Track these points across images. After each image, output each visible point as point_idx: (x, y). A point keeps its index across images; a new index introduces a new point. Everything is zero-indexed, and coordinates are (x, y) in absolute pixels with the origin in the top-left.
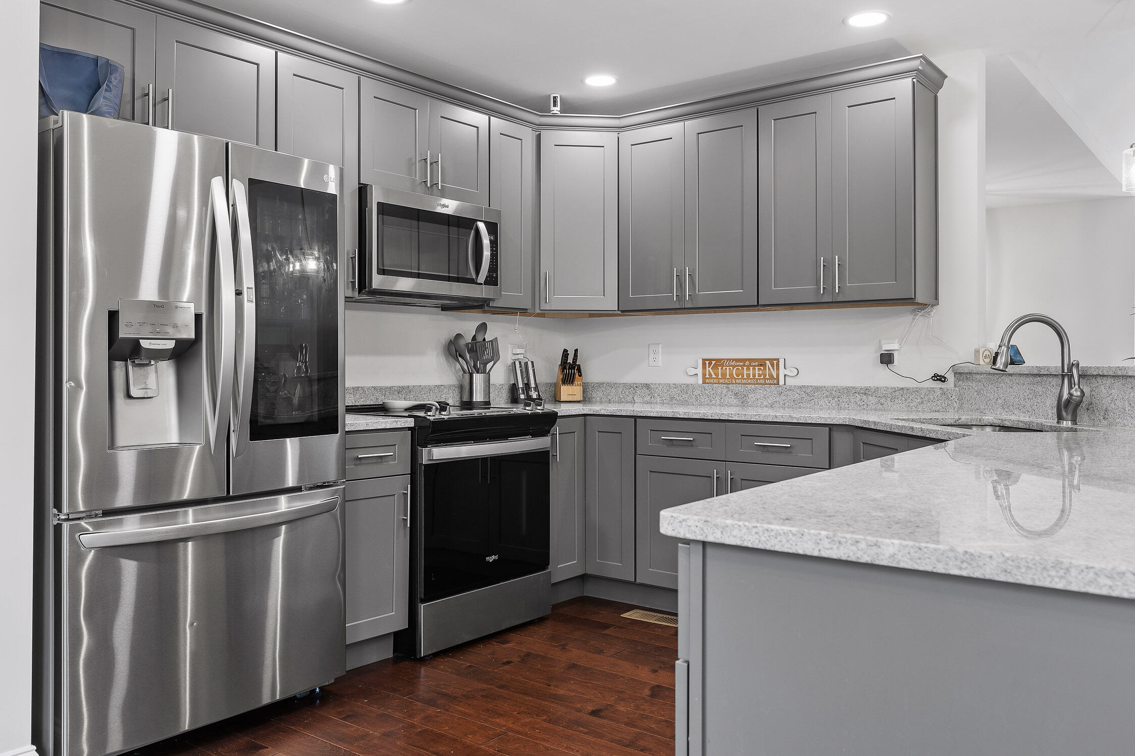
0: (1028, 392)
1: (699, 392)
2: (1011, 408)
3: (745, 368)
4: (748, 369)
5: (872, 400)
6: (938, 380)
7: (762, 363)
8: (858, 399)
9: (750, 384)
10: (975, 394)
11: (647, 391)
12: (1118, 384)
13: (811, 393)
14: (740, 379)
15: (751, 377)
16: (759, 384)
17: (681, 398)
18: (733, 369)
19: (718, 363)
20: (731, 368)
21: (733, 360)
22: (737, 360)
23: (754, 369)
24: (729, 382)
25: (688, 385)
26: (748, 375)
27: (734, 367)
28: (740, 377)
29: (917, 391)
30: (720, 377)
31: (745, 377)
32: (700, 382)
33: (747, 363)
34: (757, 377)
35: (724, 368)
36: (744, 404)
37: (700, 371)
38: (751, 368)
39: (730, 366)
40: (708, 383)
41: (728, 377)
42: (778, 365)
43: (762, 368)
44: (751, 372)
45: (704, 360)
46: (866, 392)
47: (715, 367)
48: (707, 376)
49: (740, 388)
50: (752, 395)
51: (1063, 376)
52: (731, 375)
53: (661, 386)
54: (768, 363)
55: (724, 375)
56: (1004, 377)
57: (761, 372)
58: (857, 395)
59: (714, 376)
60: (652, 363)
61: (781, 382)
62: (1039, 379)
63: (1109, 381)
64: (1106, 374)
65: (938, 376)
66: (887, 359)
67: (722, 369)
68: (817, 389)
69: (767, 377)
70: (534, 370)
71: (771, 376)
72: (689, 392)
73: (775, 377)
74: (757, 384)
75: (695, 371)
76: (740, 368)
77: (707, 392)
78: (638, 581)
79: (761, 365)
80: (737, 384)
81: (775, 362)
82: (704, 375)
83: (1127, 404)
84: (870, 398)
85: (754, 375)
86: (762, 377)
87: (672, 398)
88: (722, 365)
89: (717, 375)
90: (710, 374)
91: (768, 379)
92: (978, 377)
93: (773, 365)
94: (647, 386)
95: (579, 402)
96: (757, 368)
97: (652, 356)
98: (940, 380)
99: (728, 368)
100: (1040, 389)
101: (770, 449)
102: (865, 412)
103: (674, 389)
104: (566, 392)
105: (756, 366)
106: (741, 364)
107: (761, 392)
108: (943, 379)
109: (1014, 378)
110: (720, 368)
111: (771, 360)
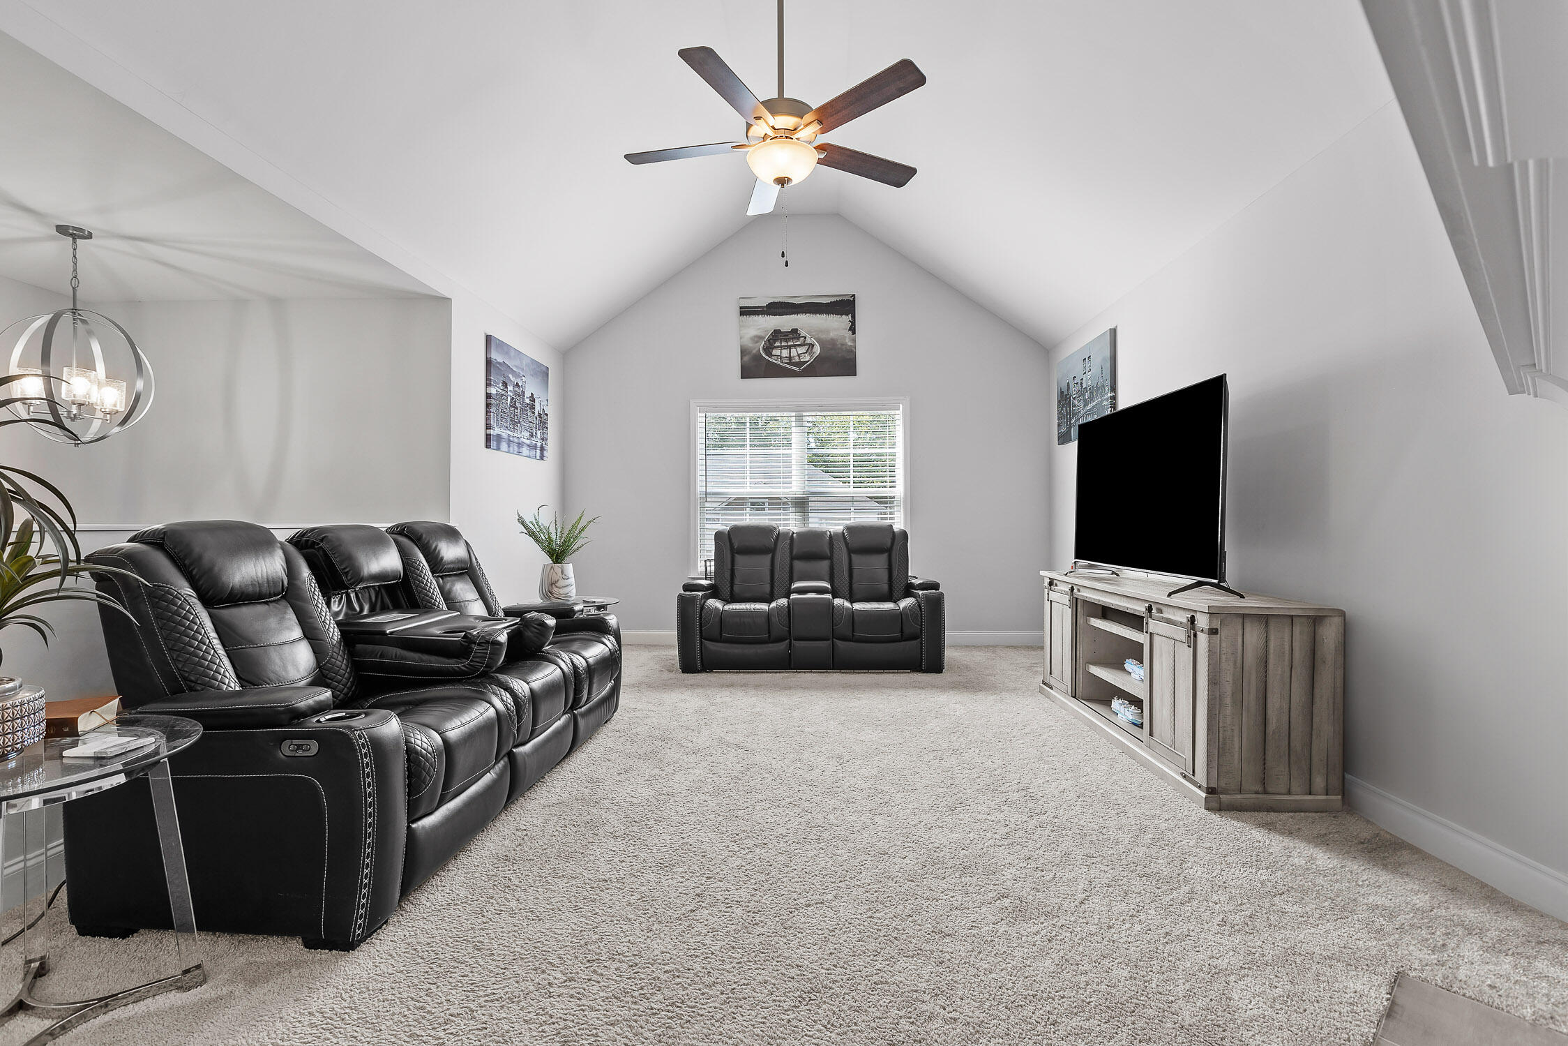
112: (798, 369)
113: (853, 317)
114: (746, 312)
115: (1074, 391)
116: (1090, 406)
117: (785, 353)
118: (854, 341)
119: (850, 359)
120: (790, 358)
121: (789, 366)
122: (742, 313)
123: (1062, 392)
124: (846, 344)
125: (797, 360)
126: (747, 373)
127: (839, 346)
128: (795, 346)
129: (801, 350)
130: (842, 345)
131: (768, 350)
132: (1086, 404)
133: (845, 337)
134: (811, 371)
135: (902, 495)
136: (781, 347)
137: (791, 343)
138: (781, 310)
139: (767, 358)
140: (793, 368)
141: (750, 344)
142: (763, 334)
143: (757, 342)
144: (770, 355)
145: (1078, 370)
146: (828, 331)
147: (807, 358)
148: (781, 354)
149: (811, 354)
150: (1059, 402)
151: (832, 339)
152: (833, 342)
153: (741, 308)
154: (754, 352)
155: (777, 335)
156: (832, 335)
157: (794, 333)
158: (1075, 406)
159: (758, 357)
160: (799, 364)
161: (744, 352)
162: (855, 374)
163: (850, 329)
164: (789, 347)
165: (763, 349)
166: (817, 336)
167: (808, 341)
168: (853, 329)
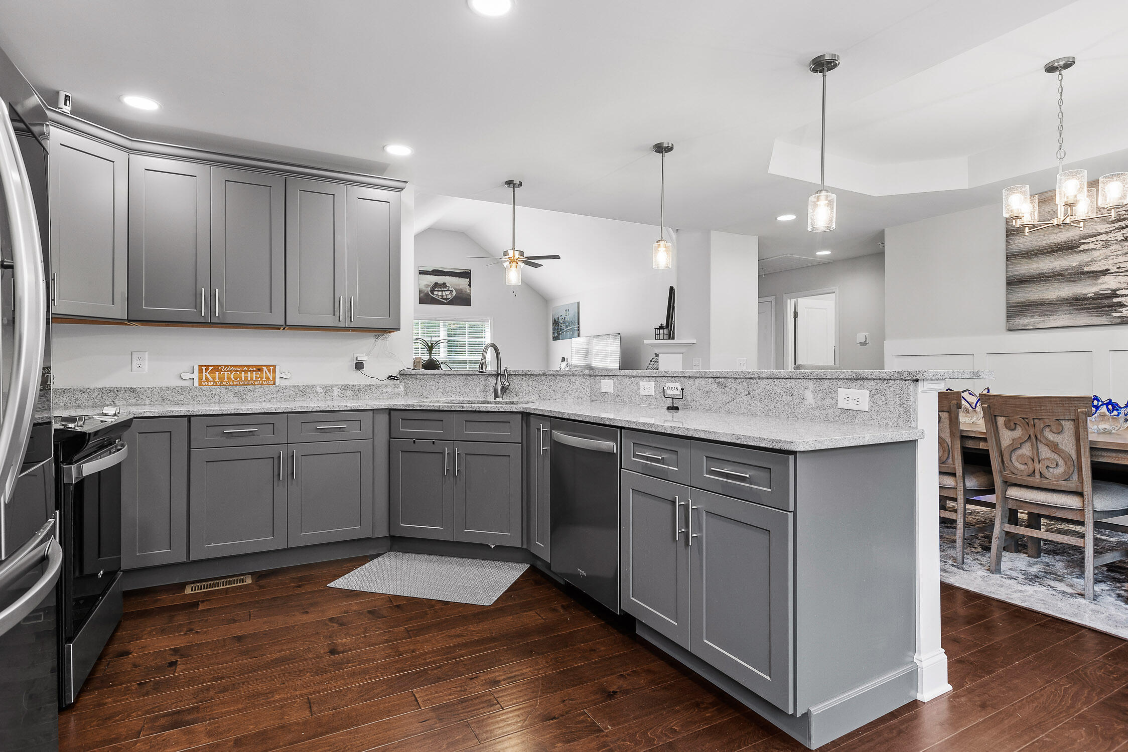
0: (463, 384)
1: (195, 393)
3: (243, 373)
4: (246, 373)
5: (350, 393)
6: (391, 379)
7: (259, 369)
8: (339, 393)
9: (250, 385)
10: (419, 387)
11: (132, 394)
12: (525, 379)
13: (305, 390)
14: (238, 381)
15: (249, 379)
16: (256, 385)
17: (176, 399)
18: (231, 373)
19: (216, 369)
20: (230, 373)
21: (231, 366)
22: (235, 366)
23: (252, 373)
24: (228, 384)
25: (183, 388)
26: (246, 379)
27: (232, 372)
28: (238, 379)
29: (380, 386)
30: (217, 380)
31: (243, 379)
32: (196, 384)
33: (245, 369)
34: (254, 379)
35: (222, 373)
36: (243, 399)
37: (196, 376)
38: (249, 373)
39: (228, 371)
40: (204, 385)
41: (226, 380)
42: (274, 370)
43: (259, 373)
44: (249, 376)
45: (200, 367)
46: (345, 388)
47: (213, 372)
48: (204, 379)
49: (239, 389)
50: (252, 393)
51: (498, 375)
52: (229, 378)
53: (151, 389)
54: (265, 369)
55: (221, 379)
57: (258, 376)
58: (339, 390)
59: (211, 379)
60: (135, 368)
61: (277, 383)
63: (520, 377)
64: (520, 373)
65: (392, 376)
66: (359, 366)
67: (220, 373)
68: (308, 387)
69: (264, 379)
71: (268, 379)
72: (184, 394)
73: (271, 379)
74: (254, 385)
75: (190, 376)
76: (238, 373)
77: (205, 393)
78: (192, 559)
79: (259, 370)
80: (235, 385)
81: (272, 368)
82: (200, 379)
83: (530, 388)
84: (348, 392)
85: (252, 378)
86: (259, 379)
87: (164, 400)
88: (220, 371)
89: (214, 378)
90: (207, 378)
91: (264, 381)
92: (419, 377)
93: (269, 370)
94: (133, 390)
96: (254, 373)
97: (135, 362)
98: (394, 379)
99: (226, 373)
100: (472, 383)
101: (327, 431)
102: (345, 401)
103: (168, 392)
105: (254, 371)
106: (239, 369)
107: (260, 391)
108: (397, 378)
109: (452, 377)
110: (217, 373)
111: (268, 367)
112: (445, 301)
113: (470, 280)
114: (422, 273)
115: (561, 321)
116: (569, 328)
117: (440, 293)
118: (470, 290)
119: (468, 299)
120: (442, 296)
121: (442, 300)
122: (420, 273)
123: (555, 320)
124: (467, 292)
125: (445, 297)
126: (422, 301)
127: (464, 292)
128: (444, 291)
129: (447, 293)
131: (432, 291)
132: (567, 327)
133: (466, 288)
134: (451, 302)
136: (438, 291)
137: (442, 289)
138: (439, 274)
141: (423, 288)
142: (430, 284)
143: (427, 287)
144: (433, 294)
145: (563, 313)
146: (459, 285)
147: (449, 297)
148: (438, 294)
149: (452, 295)
150: (553, 324)
151: (461, 289)
152: (461, 290)
153: (419, 271)
154: (426, 292)
155: (436, 285)
156: (461, 287)
157: (444, 285)
158: (561, 327)
159: (427, 294)
160: (446, 299)
161: (420, 292)
162: (470, 305)
163: (469, 285)
164: (442, 291)
165: (430, 291)
166: (454, 287)
167: (450, 289)
168: (470, 285)
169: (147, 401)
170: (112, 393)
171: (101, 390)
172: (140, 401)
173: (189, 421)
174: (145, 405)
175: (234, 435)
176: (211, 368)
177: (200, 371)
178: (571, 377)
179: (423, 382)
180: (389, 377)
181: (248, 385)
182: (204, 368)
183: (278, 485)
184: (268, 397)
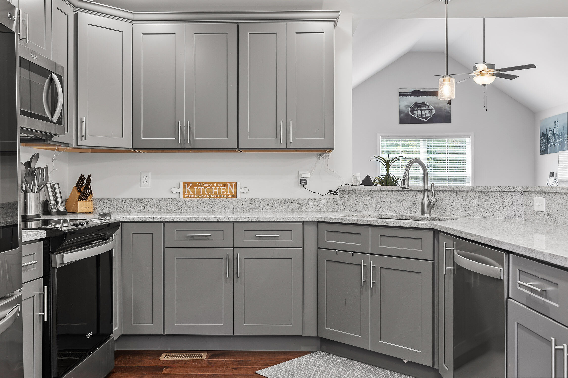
0: (393, 200)
1: (181, 204)
2: (381, 208)
3: (213, 188)
4: (215, 188)
5: (295, 206)
6: (331, 194)
7: (225, 185)
8: (287, 206)
9: (218, 198)
10: (355, 201)
11: (140, 204)
12: (453, 195)
13: (258, 203)
14: (210, 195)
15: (218, 193)
16: (223, 198)
17: (168, 208)
18: (205, 188)
19: (195, 185)
20: (204, 188)
21: (205, 183)
22: (207, 183)
23: (219, 189)
24: (203, 197)
25: (172, 200)
26: (216, 193)
27: (205, 187)
28: (210, 193)
29: (321, 200)
30: (195, 193)
31: (213, 193)
32: (181, 197)
33: (215, 185)
34: (221, 193)
35: (199, 188)
36: (213, 210)
37: (181, 190)
38: (218, 188)
39: (203, 186)
40: (186, 198)
41: (201, 193)
42: (236, 186)
43: (225, 188)
44: (218, 190)
45: (184, 183)
46: (292, 201)
47: (192, 187)
48: (186, 193)
49: (210, 201)
50: (219, 205)
51: (425, 191)
52: (203, 192)
53: (152, 200)
54: (229, 184)
55: (198, 193)
56: (376, 192)
57: (224, 190)
58: (286, 203)
59: (191, 193)
60: (143, 185)
61: (238, 197)
62: (401, 193)
63: (448, 194)
64: (448, 190)
65: (332, 191)
66: (303, 182)
67: (197, 188)
68: (262, 200)
69: (229, 193)
70: (60, 190)
71: (231, 193)
72: (173, 204)
73: (234, 193)
74: (221, 198)
75: (177, 190)
76: (210, 188)
77: (187, 204)
78: (167, 333)
79: (225, 186)
80: (208, 198)
81: (234, 184)
82: (184, 192)
83: (459, 205)
84: (294, 205)
85: (220, 192)
86: (225, 193)
87: (160, 209)
88: (197, 186)
89: (193, 192)
90: (188, 192)
91: (229, 195)
92: (357, 192)
93: (232, 186)
94: (141, 201)
95: (90, 212)
96: (221, 188)
97: (143, 180)
98: (333, 194)
99: (201, 188)
100: (401, 198)
101: (264, 238)
102: (291, 213)
103: (163, 202)
104: (82, 205)
105: (221, 186)
106: (211, 185)
107: (225, 202)
108: (336, 194)
109: (383, 193)
110: (195, 188)
111: (231, 183)
112: (425, 120)
114: (402, 94)
115: (549, 133)
116: (558, 141)
117: (419, 113)
118: (450, 108)
119: (448, 116)
120: (422, 115)
121: (421, 119)
122: (400, 95)
123: (543, 133)
124: (446, 109)
125: (425, 116)
126: (402, 121)
127: (443, 110)
128: (424, 110)
129: (427, 112)
130: (445, 109)
131: (412, 111)
132: (556, 139)
133: (446, 106)
134: (431, 121)
135: (470, 175)
136: (418, 110)
137: (422, 109)
138: (418, 94)
139: (412, 115)
140: (423, 119)
141: (403, 108)
142: (410, 104)
143: (407, 108)
144: (413, 114)
145: (552, 125)
147: (429, 115)
148: (417, 113)
149: (431, 113)
150: (541, 137)
151: (441, 107)
152: (441, 108)
153: (400, 93)
154: (406, 112)
155: (416, 105)
156: (440, 105)
157: (424, 104)
158: (550, 140)
159: (407, 115)
160: (426, 118)
161: (401, 112)
162: (450, 122)
164: (421, 110)
165: (410, 111)
166: (433, 106)
167: (430, 108)
169: (150, 210)
170: (129, 203)
171: (123, 200)
172: (145, 209)
173: (164, 226)
174: (148, 212)
175: (195, 238)
176: (191, 184)
177: (184, 186)
178: (502, 193)
179: (359, 197)
180: (329, 192)
181: (216, 198)
182: (186, 184)
183: (226, 282)
184: (231, 208)
